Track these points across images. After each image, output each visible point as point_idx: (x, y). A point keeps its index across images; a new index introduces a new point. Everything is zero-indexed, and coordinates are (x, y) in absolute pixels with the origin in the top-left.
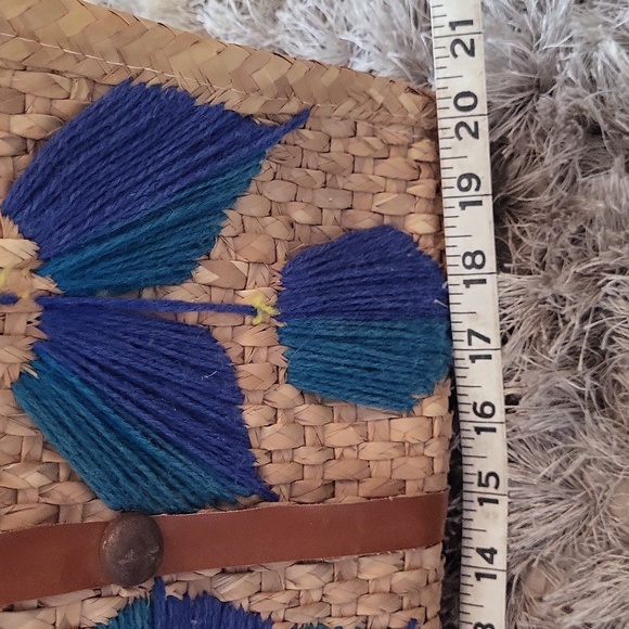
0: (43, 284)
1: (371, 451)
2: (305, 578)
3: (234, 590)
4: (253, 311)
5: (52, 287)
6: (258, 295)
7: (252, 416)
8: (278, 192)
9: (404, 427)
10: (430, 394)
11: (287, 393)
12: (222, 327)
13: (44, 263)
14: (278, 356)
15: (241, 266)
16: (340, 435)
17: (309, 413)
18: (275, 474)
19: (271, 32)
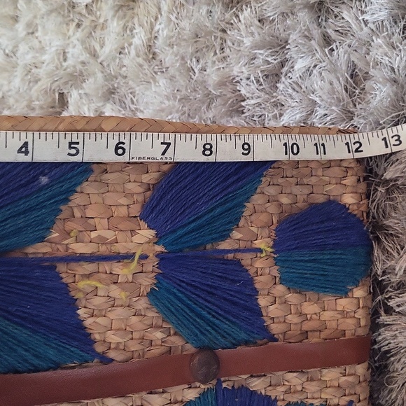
0: (159, 248)
1: (327, 315)
2: (294, 379)
3: (257, 385)
4: (261, 251)
5: (163, 250)
6: (263, 243)
7: (262, 301)
8: (271, 191)
9: (343, 303)
10: (357, 286)
11: (280, 289)
12: (246, 259)
13: (159, 239)
14: (275, 271)
15: (254, 229)
16: (310, 308)
17: (293, 298)
18: (276, 329)
19: (275, 94)
